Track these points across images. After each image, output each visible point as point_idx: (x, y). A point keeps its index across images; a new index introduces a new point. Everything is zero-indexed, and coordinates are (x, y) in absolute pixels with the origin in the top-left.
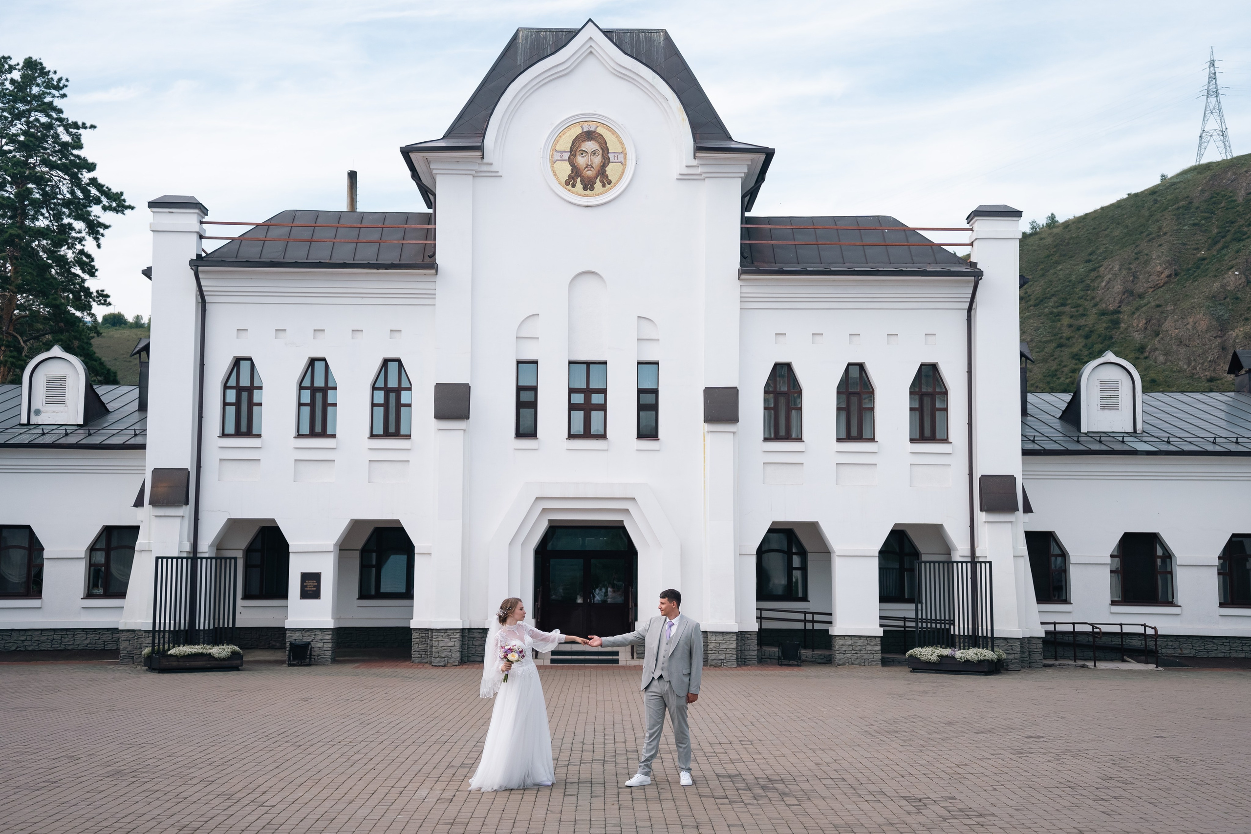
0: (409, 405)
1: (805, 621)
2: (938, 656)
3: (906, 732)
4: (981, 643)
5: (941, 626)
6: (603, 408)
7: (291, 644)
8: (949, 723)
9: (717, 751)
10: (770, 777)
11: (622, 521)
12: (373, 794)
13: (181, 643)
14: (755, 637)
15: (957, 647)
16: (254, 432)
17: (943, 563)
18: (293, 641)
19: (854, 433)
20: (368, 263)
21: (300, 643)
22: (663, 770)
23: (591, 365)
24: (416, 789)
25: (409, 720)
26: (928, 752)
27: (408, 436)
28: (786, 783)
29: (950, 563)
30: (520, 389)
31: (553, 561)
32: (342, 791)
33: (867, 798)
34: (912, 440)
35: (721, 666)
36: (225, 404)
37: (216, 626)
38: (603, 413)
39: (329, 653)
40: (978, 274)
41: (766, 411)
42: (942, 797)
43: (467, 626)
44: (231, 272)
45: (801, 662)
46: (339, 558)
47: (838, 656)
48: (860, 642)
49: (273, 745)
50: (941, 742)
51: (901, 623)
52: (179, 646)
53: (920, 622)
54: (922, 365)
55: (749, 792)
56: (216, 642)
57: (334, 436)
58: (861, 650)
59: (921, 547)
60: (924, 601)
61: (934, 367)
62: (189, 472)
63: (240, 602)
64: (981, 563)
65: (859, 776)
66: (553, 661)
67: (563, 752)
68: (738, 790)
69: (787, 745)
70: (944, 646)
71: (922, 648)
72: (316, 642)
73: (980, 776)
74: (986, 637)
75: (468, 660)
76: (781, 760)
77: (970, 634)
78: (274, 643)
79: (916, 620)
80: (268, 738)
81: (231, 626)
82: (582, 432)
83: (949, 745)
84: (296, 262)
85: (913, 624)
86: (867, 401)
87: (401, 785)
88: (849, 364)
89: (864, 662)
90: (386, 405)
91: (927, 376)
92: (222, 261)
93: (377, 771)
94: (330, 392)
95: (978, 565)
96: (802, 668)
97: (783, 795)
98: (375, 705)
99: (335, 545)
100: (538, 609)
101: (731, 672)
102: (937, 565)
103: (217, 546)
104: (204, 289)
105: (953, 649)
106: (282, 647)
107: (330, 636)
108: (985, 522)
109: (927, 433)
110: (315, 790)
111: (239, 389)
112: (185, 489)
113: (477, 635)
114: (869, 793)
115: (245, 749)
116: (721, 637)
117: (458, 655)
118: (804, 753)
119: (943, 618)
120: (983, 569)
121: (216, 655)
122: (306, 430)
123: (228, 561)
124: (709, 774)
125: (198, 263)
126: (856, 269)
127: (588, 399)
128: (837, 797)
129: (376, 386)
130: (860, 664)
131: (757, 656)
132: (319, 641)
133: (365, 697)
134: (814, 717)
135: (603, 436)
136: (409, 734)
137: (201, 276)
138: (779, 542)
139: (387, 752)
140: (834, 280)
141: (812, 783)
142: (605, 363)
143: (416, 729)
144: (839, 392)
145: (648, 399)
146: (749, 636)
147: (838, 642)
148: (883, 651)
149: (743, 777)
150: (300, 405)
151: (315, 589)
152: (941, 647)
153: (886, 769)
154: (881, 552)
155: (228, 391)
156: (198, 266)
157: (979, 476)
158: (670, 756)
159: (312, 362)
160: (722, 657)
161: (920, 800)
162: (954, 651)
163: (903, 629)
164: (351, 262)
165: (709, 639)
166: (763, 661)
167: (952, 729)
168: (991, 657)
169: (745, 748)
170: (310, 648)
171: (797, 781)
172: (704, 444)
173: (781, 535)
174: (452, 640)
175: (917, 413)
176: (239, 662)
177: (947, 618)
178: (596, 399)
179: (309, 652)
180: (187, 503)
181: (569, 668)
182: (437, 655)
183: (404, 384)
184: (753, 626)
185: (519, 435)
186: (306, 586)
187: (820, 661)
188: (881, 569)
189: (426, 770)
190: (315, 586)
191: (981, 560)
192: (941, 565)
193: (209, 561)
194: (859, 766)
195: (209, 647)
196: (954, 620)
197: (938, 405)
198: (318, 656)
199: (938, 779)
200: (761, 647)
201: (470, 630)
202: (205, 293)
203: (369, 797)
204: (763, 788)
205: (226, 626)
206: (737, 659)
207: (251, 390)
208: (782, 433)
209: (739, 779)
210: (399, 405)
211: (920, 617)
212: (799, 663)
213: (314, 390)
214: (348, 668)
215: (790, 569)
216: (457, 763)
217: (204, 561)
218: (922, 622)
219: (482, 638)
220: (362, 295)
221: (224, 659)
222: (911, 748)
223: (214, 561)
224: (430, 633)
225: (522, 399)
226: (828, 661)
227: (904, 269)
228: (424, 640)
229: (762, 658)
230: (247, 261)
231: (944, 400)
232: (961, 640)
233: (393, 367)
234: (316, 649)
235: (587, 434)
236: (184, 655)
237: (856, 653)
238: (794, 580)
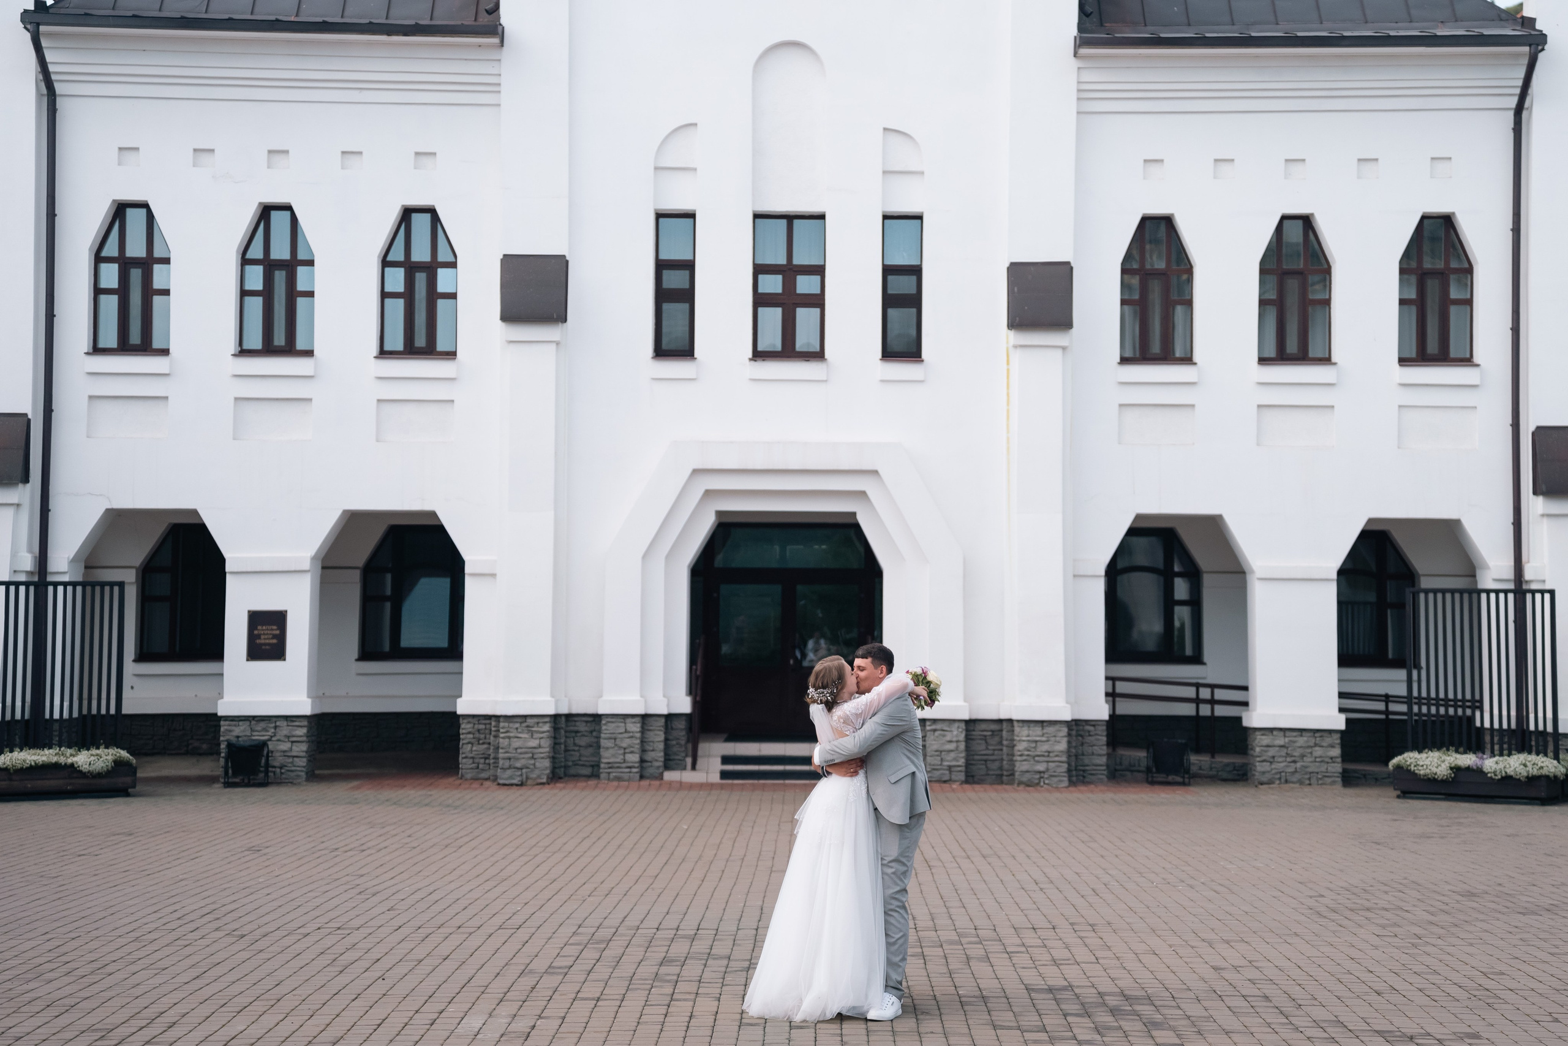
0: (453, 296)
1: (1197, 701)
2: (1451, 768)
3: (1386, 910)
4: (1533, 743)
5: (1456, 711)
6: (817, 301)
7: (230, 745)
8: (1471, 895)
9: (1028, 942)
10: (1126, 992)
11: (854, 514)
12: (379, 1025)
13: (16, 746)
14: (1102, 730)
15: (1488, 752)
16: (156, 344)
17: (1461, 592)
18: (234, 740)
19: (1292, 346)
20: (371, 23)
21: (248, 744)
22: (927, 978)
23: (796, 222)
24: (462, 1015)
25: (453, 886)
26: (1429, 949)
27: (451, 355)
28: (1157, 1003)
29: (1474, 593)
30: (662, 266)
31: (725, 589)
32: (320, 1020)
33: (1310, 1032)
34: (1403, 361)
35: (1038, 784)
36: (98, 291)
37: (85, 712)
38: (818, 310)
39: (302, 762)
40: (1536, 41)
41: (1126, 307)
42: (1454, 1033)
43: (564, 710)
44: (105, 37)
45: (1189, 778)
46: (322, 583)
47: (1260, 767)
48: (1301, 741)
49: (191, 936)
50: (1453, 929)
51: (1381, 706)
52: (11, 751)
53: (1416, 703)
54: (1424, 218)
55: (1086, 1020)
56: (84, 743)
57: (309, 353)
58: (1303, 756)
59: (1419, 561)
60: (1423, 663)
61: (1447, 221)
62: (29, 420)
63: (130, 667)
64: (1533, 592)
65: (1296, 991)
66: (724, 775)
67: (739, 945)
68: (1065, 1015)
69: (1159, 933)
70: (1461, 749)
71: (1420, 752)
72: (279, 740)
73: (1526, 994)
74: (1544, 733)
75: (565, 773)
76: (1148, 959)
77: (1513, 726)
78: (196, 744)
79: (1409, 700)
80: (180, 922)
81: (113, 711)
82: (779, 347)
83: (1471, 936)
84: (230, 19)
85: (1403, 708)
86: (1317, 287)
87: (433, 1007)
88: (1284, 218)
89: (1309, 779)
90: (408, 296)
91: (1434, 239)
92: (86, 14)
93: (389, 982)
94: (301, 270)
95: (1529, 596)
96: (1191, 788)
97: (1150, 1026)
98: (388, 858)
99: (314, 558)
100: (697, 677)
101: (1057, 795)
102: (1448, 596)
103: (86, 561)
104: (51, 68)
105: (1480, 755)
106: (214, 752)
107: (304, 731)
108: (1543, 515)
109: (1432, 347)
110: (269, 1020)
111: (125, 264)
112: (21, 453)
113: (582, 727)
114: (1314, 1024)
115: (137, 945)
116: (1038, 730)
117: (547, 763)
118: (1193, 947)
119: (1460, 697)
120: (1538, 606)
121: (85, 768)
122: (255, 340)
123: (107, 589)
124: (1014, 988)
125: (39, 17)
126: (1300, 34)
127: (789, 284)
128: (1253, 1030)
129: (390, 258)
130: (1301, 782)
131: (1108, 766)
132: (282, 739)
133: (370, 844)
134: (1213, 881)
135: (818, 355)
136: (451, 912)
137: (44, 43)
138: (1147, 552)
139: (407, 946)
140: (1257, 57)
141: (1206, 1004)
142: (822, 217)
143: (463, 903)
144: (1263, 271)
145: (902, 285)
146: (1092, 728)
147: (1262, 740)
148: (1346, 757)
149: (1077, 991)
150: (244, 293)
151: (275, 641)
152: (1457, 751)
153: (1346, 978)
154: (1341, 572)
155: (104, 267)
156: (38, 24)
157: (1532, 428)
158: (939, 951)
159: (266, 212)
160: (1041, 767)
161: (1411, 1038)
162: (1482, 758)
163: (1383, 717)
164: (338, 20)
165: (1016, 732)
166: (1117, 775)
167: (1475, 905)
168: (1553, 770)
169: (1081, 938)
170: (265, 752)
171: (1178, 1001)
172: (1008, 370)
173: (1153, 540)
174: (536, 735)
175: (1414, 309)
176: (128, 780)
177: (1468, 696)
178: (806, 285)
179: (263, 761)
180: (26, 479)
181: (754, 788)
182: (507, 764)
183: (443, 256)
184: (1100, 711)
185: (661, 351)
186: (259, 637)
187: (1225, 775)
188: (1341, 604)
189: (481, 979)
190: (274, 636)
191: (1534, 586)
192: (1457, 596)
193: (70, 589)
194: (1296, 973)
195: (69, 751)
196: (1481, 701)
197: (1454, 293)
198: (281, 768)
199: (1446, 999)
200: (1114, 750)
201: (569, 716)
202: (53, 77)
203: (372, 1031)
204: (1114, 1012)
205: (103, 711)
206: (1069, 771)
207: (148, 264)
208: (1156, 348)
209: (1068, 994)
210: (433, 296)
211: (1415, 693)
212: (1187, 780)
213: (270, 266)
214: (339, 790)
215: (1169, 603)
216: (540, 965)
217: (60, 589)
218: (1420, 705)
219: (591, 732)
220: (360, 85)
221: (99, 775)
222: (1396, 940)
223: (79, 589)
224: (493, 723)
225: (666, 285)
226: (1241, 776)
227: (1392, 33)
228: (482, 736)
229: (1116, 770)
230: (134, 16)
231: (1466, 285)
232: (1496, 739)
233: (421, 224)
234: (278, 754)
235: (788, 351)
236: (22, 769)
237: (1295, 762)
238: (1177, 624)
